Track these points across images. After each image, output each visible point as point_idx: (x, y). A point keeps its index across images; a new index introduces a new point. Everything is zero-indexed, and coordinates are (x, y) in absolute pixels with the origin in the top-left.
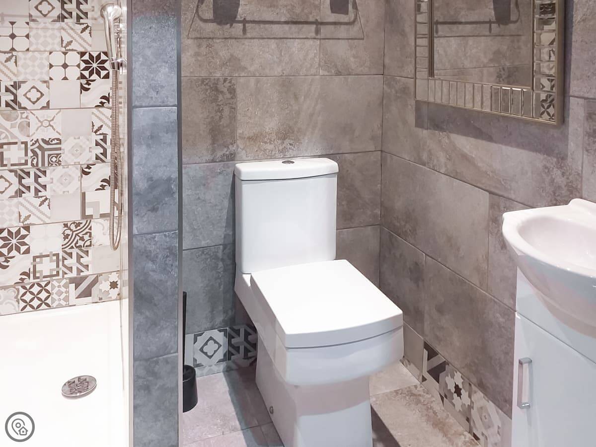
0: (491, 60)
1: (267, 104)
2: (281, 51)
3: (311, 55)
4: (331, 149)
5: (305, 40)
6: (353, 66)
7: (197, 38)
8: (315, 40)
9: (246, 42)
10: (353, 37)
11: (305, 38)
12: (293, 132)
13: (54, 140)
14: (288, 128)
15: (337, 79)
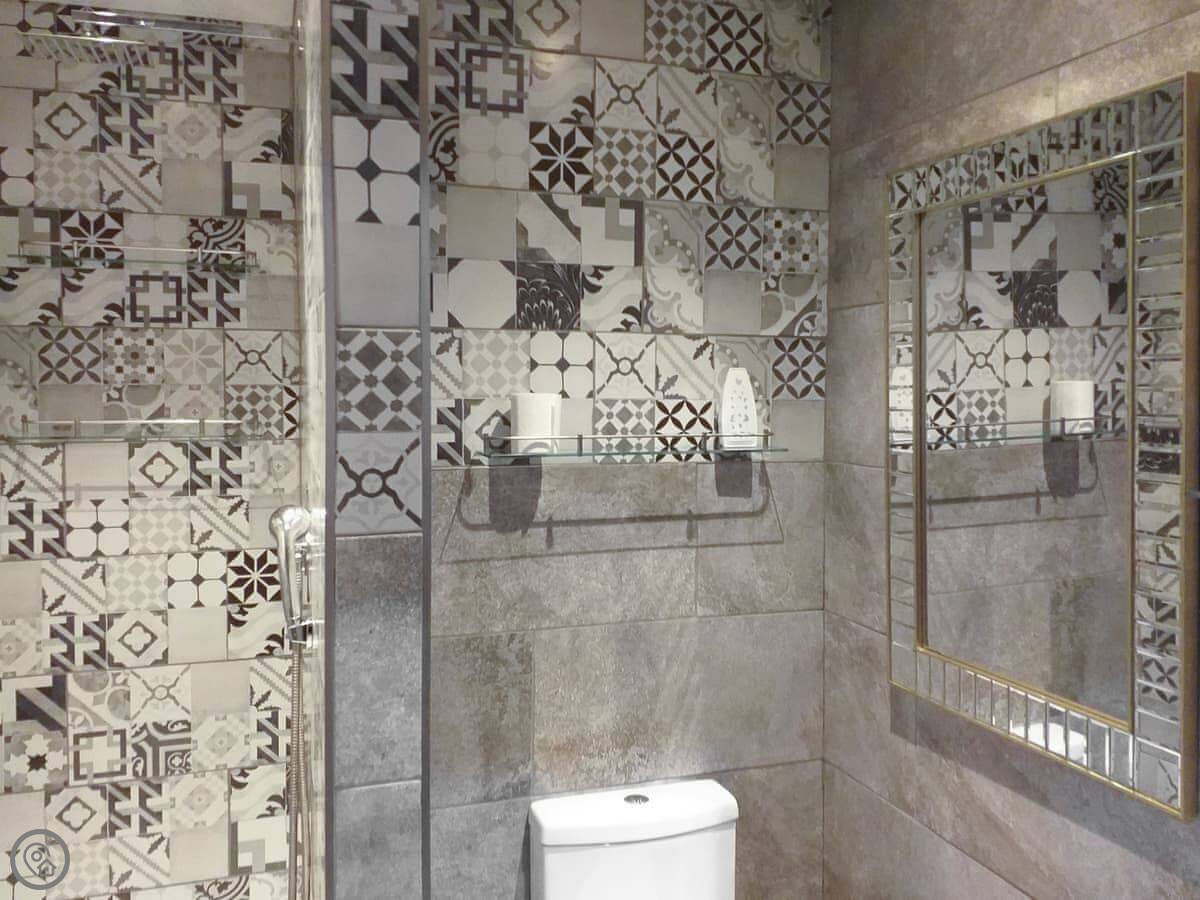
0: (1039, 568)
1: (593, 678)
2: (621, 574)
3: (679, 579)
4: (723, 761)
5: (668, 551)
6: (763, 595)
7: (457, 562)
8: (687, 550)
9: (554, 562)
10: (762, 540)
11: (668, 547)
12: (646, 731)
13: (176, 723)
14: (635, 724)
15: (731, 622)
